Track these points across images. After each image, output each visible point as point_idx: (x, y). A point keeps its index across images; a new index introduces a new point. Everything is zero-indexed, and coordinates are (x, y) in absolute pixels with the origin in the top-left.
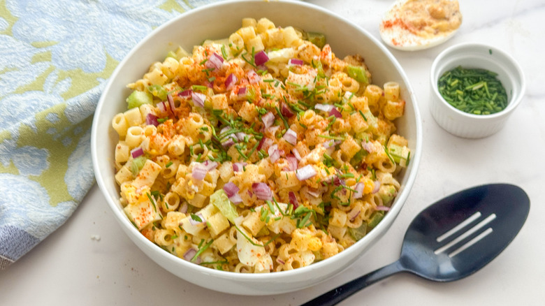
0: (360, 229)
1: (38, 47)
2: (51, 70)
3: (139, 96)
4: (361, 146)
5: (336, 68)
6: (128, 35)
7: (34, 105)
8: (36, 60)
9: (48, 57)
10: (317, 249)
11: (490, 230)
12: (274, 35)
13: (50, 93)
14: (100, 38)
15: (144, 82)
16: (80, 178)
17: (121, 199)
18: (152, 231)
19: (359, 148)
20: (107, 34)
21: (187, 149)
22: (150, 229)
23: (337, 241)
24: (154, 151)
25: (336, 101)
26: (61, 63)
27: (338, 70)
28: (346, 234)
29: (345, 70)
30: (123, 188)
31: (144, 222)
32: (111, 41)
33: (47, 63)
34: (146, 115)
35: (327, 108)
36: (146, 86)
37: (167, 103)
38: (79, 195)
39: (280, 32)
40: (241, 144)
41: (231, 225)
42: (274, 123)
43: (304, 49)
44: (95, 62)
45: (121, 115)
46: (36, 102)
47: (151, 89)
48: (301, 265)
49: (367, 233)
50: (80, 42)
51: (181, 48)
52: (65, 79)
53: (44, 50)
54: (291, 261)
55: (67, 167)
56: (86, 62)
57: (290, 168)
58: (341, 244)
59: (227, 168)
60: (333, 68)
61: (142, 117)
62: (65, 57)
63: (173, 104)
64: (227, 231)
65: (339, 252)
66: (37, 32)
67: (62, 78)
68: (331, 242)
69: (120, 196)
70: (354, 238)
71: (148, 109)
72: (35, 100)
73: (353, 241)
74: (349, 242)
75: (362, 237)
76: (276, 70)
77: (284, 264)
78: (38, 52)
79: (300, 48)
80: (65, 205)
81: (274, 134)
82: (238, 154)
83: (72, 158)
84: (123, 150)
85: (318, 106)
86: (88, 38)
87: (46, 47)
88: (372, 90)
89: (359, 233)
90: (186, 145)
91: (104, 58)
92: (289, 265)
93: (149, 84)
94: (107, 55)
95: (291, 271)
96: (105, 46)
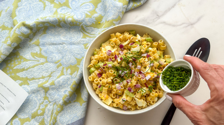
1: (57, 63)
2: (63, 68)
3: (92, 69)
4: (159, 63)
5: (142, 40)
6: (78, 50)
7: (64, 80)
8: (58, 67)
9: (61, 65)
10: (157, 96)
11: (201, 52)
12: (122, 38)
13: (67, 75)
14: (71, 54)
15: (92, 64)
16: (85, 95)
17: (100, 98)
19: (159, 64)
20: (73, 52)
21: (112, 80)
24: (104, 84)
25: (147, 52)
26: (65, 65)
27: (143, 41)
29: (145, 40)
30: (99, 95)
31: (109, 103)
32: (75, 54)
33: (61, 67)
34: (97, 74)
35: (145, 55)
36: (93, 65)
37: (101, 69)
38: (86, 100)
39: (124, 36)
40: (126, 74)
41: (133, 98)
42: (132, 65)
43: (132, 39)
44: (74, 61)
45: (90, 76)
46: (64, 79)
47: (95, 66)
48: (155, 102)
50: (67, 57)
51: (96, 49)
52: (68, 70)
53: (59, 63)
54: (152, 101)
55: (81, 93)
56: (71, 62)
57: (143, 77)
59: (125, 82)
60: (142, 41)
61: (96, 75)
62: (65, 63)
63: (103, 69)
64: (132, 100)
66: (54, 59)
67: (67, 69)
69: (99, 98)
71: (97, 72)
72: (63, 78)
76: (126, 48)
78: (57, 64)
79: (131, 39)
80: (84, 104)
81: (133, 68)
82: (126, 78)
83: (81, 91)
84: (95, 86)
85: (142, 55)
86: (68, 55)
87: (59, 62)
88: (155, 44)
90: (111, 79)
91: (75, 59)
93: (94, 65)
94: (76, 58)
96: (74, 56)
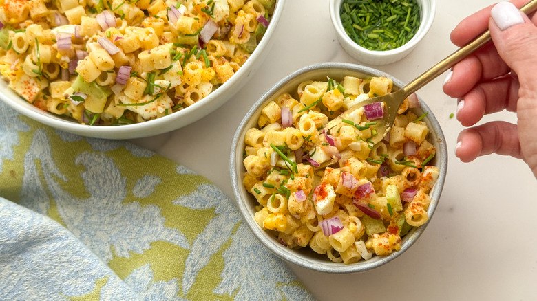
0: (250, 41)
10: (212, 77)
18: (44, 101)
22: (41, 99)
23: (229, 59)
28: (236, 50)
31: (31, 95)
48: (200, 95)
49: (258, 43)
54: (188, 94)
58: (234, 61)
65: (234, 71)
68: (223, 63)
70: (246, 52)
73: (245, 55)
74: (242, 57)
75: (255, 48)
77: (183, 98)
89: (250, 45)
92: (189, 100)
95: (193, 106)
